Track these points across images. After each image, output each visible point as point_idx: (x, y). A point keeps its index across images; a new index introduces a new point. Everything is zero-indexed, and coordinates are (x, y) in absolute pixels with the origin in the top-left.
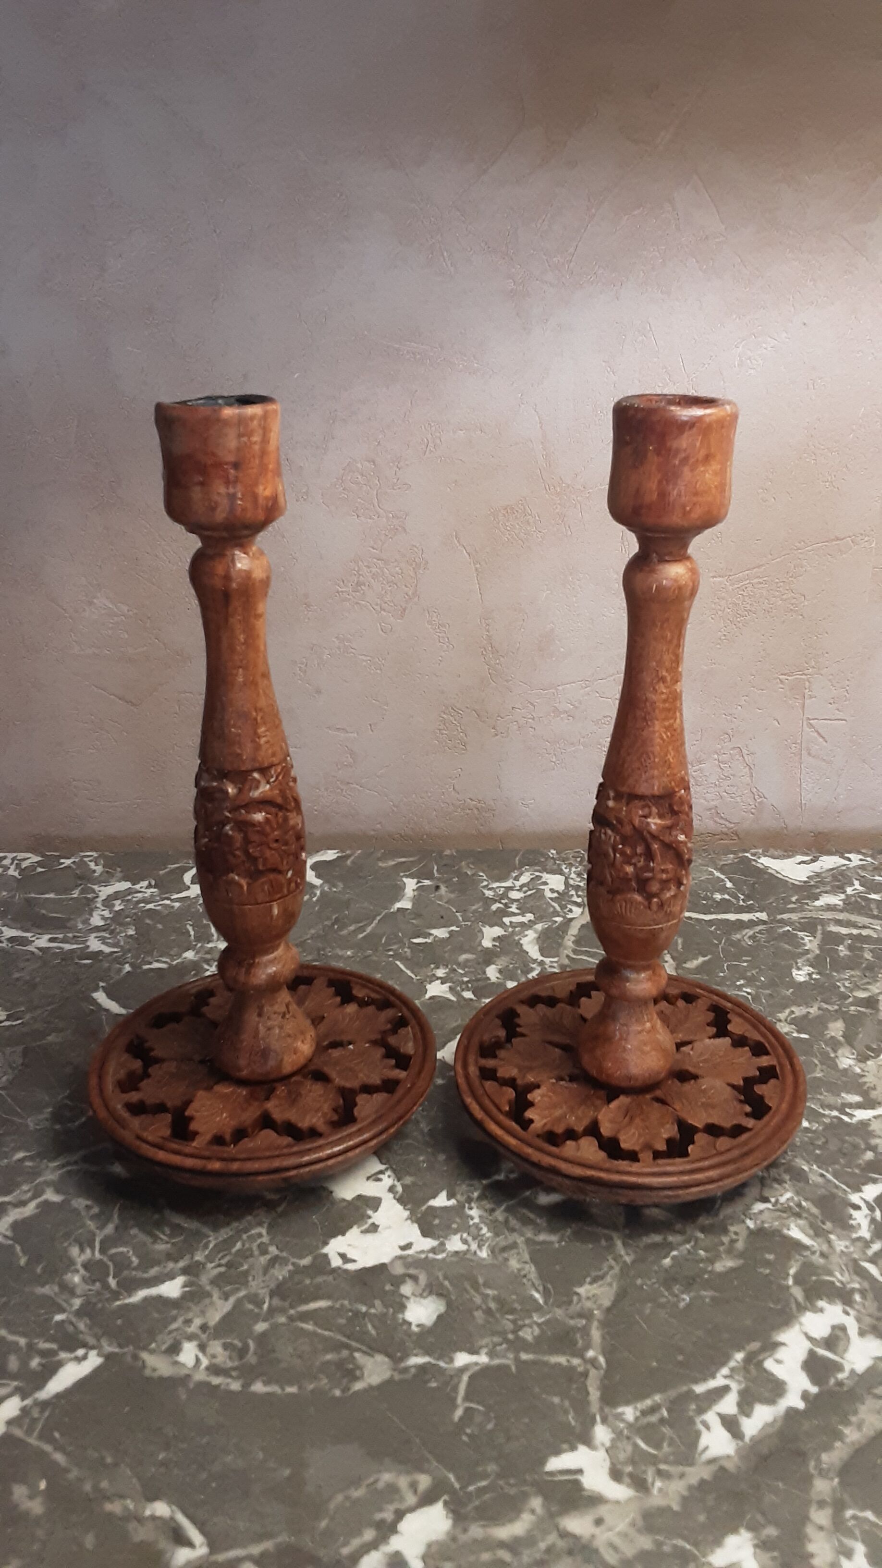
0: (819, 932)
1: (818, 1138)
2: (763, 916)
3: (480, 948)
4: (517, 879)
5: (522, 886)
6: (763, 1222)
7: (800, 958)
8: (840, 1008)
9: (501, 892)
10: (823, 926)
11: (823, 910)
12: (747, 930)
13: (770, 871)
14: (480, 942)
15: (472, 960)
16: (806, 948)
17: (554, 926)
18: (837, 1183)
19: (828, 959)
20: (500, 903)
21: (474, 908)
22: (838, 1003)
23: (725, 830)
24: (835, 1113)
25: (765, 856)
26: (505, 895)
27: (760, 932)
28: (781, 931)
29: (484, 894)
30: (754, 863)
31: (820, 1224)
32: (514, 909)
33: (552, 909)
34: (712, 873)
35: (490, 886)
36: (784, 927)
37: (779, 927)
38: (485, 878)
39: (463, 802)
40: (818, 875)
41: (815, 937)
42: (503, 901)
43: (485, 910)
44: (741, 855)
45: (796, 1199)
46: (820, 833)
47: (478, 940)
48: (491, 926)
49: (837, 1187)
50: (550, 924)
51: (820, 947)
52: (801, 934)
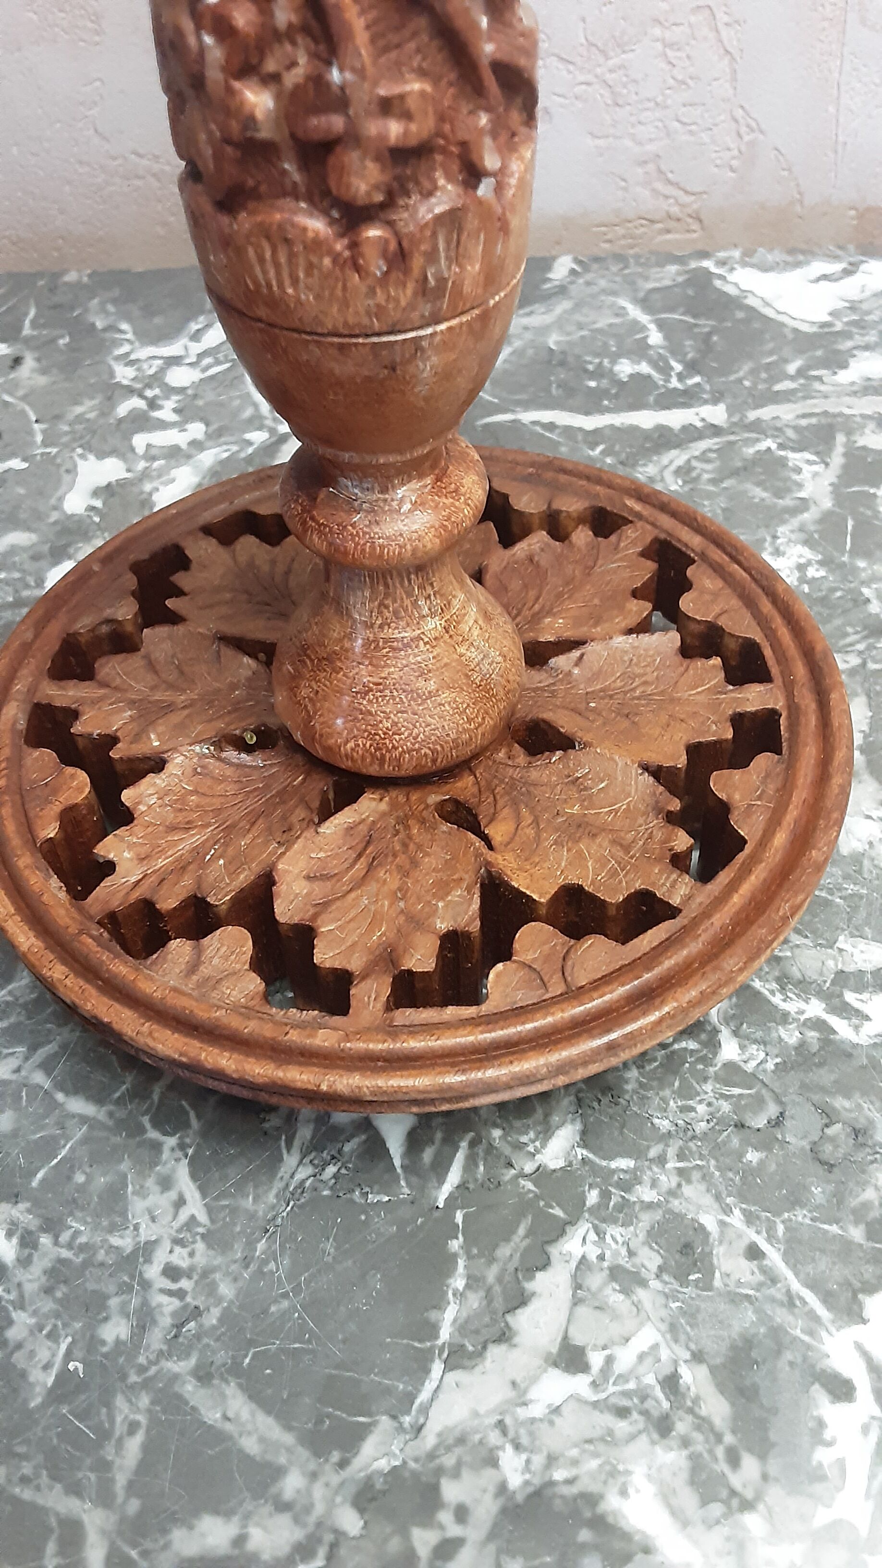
0: (839, 449)
1: (759, 1103)
2: (717, 414)
3: (54, 516)
4: (196, 337)
5: (201, 356)
6: (552, 1460)
7: (783, 522)
8: (864, 664)
9: (151, 372)
10: (849, 433)
11: (855, 393)
12: (674, 453)
13: (751, 301)
14: (61, 499)
15: (24, 549)
16: (802, 494)
17: (243, 455)
18: (796, 1286)
19: (850, 524)
20: (141, 396)
21: (79, 410)
22: (861, 647)
23: (675, 210)
24: (815, 1008)
25: (744, 264)
26: (157, 379)
27: (703, 458)
28: (751, 451)
29: (112, 374)
30: (718, 283)
31: (723, 1466)
32: (166, 413)
33: (248, 412)
34: (621, 312)
35: (133, 357)
36: (758, 440)
37: (748, 442)
38: (129, 336)
39: (120, 161)
40: (853, 307)
41: (827, 465)
42: (149, 393)
43: (103, 414)
44: (693, 265)
45: (665, 1354)
46: (869, 209)
47: (59, 493)
48: (101, 455)
49: (791, 1301)
50: (235, 448)
51: (837, 490)
52: (795, 458)
